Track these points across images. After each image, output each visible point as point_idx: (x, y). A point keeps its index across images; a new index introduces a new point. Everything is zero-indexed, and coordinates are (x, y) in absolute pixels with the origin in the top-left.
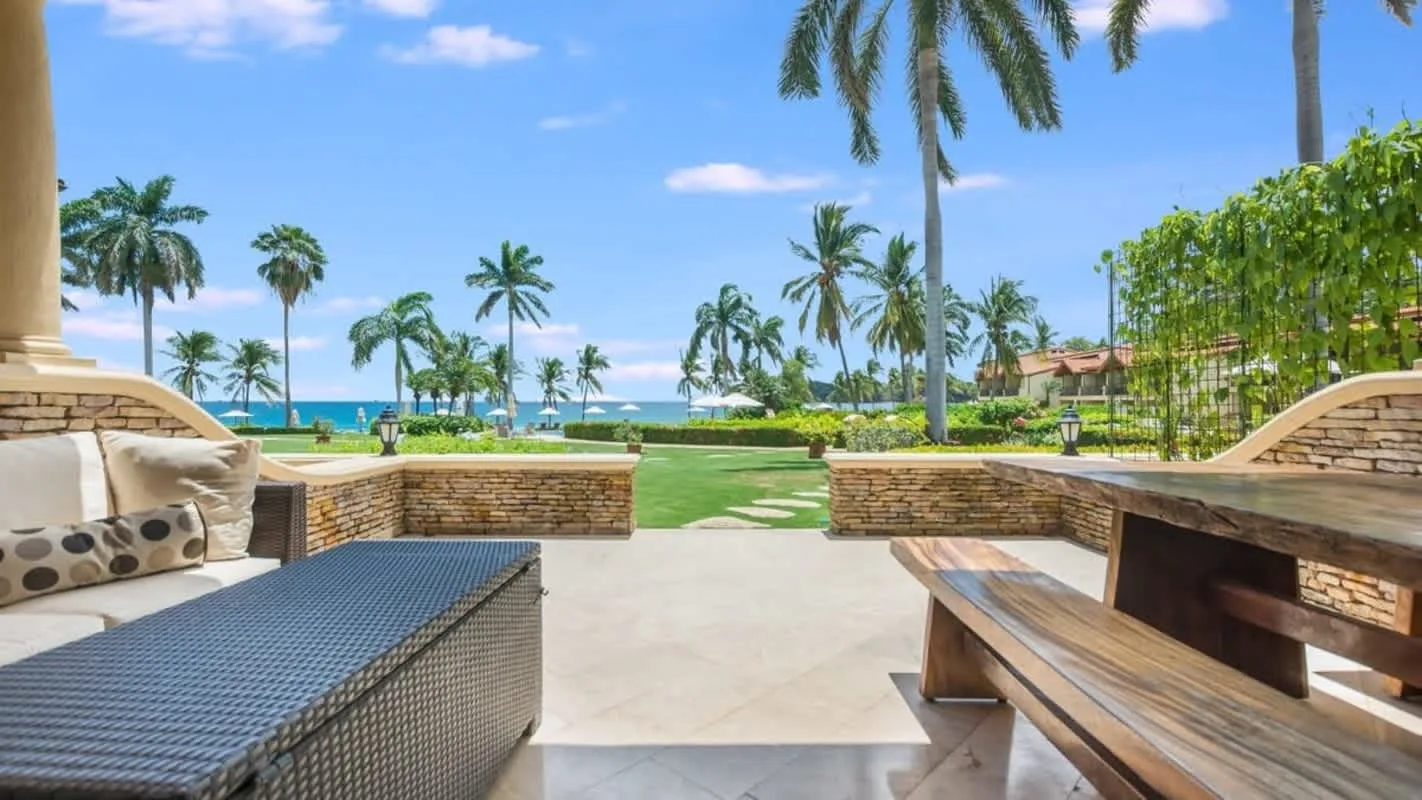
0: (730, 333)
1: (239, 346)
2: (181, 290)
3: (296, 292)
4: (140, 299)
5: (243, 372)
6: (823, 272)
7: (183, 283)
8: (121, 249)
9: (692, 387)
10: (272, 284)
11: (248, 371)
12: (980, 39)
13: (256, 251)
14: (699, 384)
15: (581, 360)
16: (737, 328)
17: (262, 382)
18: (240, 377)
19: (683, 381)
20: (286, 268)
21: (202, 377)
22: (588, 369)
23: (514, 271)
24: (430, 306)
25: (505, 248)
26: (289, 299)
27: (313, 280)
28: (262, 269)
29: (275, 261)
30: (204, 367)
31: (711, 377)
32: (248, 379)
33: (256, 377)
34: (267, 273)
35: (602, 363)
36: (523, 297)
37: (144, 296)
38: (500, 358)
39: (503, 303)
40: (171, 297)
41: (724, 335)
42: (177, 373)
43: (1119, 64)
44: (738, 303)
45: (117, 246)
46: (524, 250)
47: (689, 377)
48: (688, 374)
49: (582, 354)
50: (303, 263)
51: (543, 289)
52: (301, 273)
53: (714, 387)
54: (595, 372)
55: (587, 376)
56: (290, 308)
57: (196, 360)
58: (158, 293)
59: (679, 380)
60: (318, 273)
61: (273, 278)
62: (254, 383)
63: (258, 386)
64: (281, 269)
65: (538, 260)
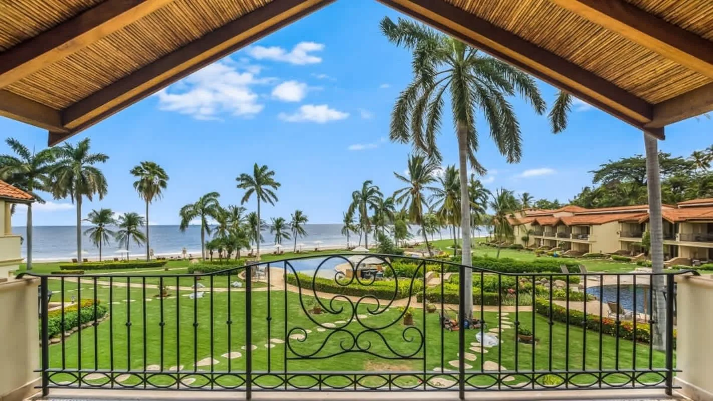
0: (368, 205)
1: (124, 217)
2: (96, 196)
3: (153, 195)
4: (75, 199)
5: (126, 229)
6: (413, 187)
7: (97, 192)
8: (66, 177)
9: (349, 230)
10: (140, 191)
11: (129, 229)
12: (486, 107)
13: (133, 175)
14: (353, 229)
15: (294, 219)
16: (371, 203)
17: (136, 234)
18: (125, 232)
19: (345, 227)
20: (147, 183)
21: (105, 232)
22: (297, 223)
23: (260, 179)
24: (218, 199)
25: (256, 166)
26: (148, 199)
27: (161, 188)
28: (136, 184)
29: (142, 181)
30: (107, 226)
31: (358, 225)
32: (129, 233)
33: (132, 232)
34: (138, 186)
35: (304, 219)
36: (265, 191)
37: (77, 200)
38: (253, 220)
39: (254, 195)
40: (91, 198)
41: (365, 207)
42: (94, 231)
43: (556, 130)
44: (372, 191)
45: (63, 176)
46: (265, 168)
47: (348, 226)
48: (347, 224)
49: (294, 216)
50: (156, 180)
51: (275, 187)
52: (155, 186)
53: (360, 230)
54: (301, 224)
55: (297, 226)
56: (149, 203)
57: (103, 224)
58: (84, 197)
59: (342, 227)
60: (163, 184)
61: (141, 188)
62: (131, 235)
63: (133, 236)
64: (145, 185)
65: (272, 173)
